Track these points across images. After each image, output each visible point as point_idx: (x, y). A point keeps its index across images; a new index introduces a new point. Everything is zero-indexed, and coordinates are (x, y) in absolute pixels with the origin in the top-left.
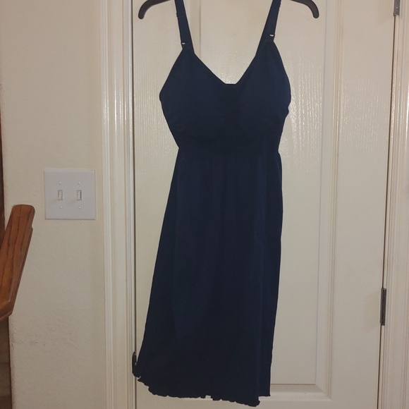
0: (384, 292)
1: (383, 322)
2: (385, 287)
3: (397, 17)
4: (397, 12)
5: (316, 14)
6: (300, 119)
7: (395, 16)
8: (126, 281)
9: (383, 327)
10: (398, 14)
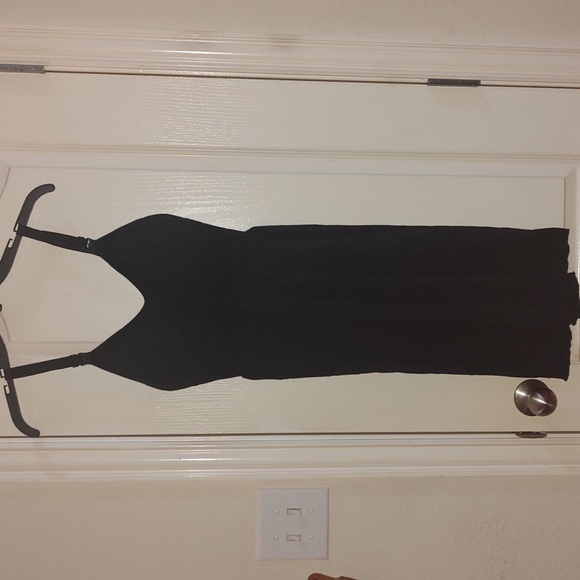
0: (433, 82)
1: (476, 83)
2: (426, 81)
3: (46, 68)
4: (40, 69)
5: (50, 188)
6: (188, 203)
7: (45, 72)
8: (415, 446)
9: (482, 83)
10: (43, 67)
